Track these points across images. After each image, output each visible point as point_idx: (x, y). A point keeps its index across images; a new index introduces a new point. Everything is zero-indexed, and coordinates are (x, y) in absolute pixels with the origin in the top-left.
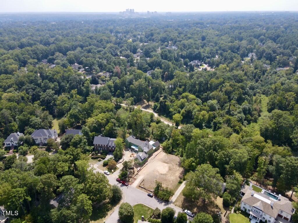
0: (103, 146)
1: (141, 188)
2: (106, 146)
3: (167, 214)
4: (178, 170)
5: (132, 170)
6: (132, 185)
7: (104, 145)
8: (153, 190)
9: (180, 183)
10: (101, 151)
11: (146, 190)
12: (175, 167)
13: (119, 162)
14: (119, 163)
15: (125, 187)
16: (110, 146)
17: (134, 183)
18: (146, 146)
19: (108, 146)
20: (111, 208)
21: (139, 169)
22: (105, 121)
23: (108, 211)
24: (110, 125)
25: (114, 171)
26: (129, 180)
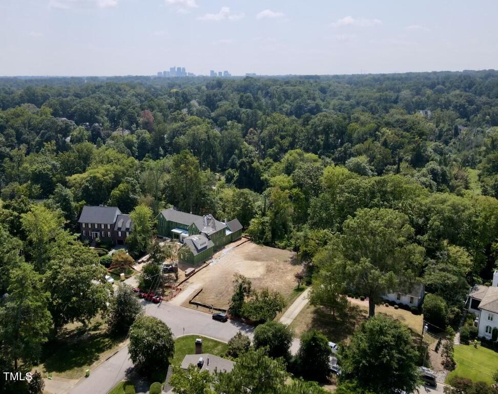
0: (103, 227)
1: (195, 306)
2: (109, 227)
3: (270, 334)
4: (291, 270)
5: (173, 275)
6: (170, 302)
7: (106, 226)
8: (227, 308)
9: (299, 290)
10: (98, 239)
11: (208, 309)
12: (281, 266)
13: (140, 261)
14: (139, 263)
15: (153, 305)
16: (119, 229)
17: (176, 298)
18: (208, 223)
19: (116, 229)
20: (111, 345)
21: (189, 270)
22: (110, 178)
23: (101, 350)
24: (122, 187)
25: (127, 278)
26: (164, 292)
